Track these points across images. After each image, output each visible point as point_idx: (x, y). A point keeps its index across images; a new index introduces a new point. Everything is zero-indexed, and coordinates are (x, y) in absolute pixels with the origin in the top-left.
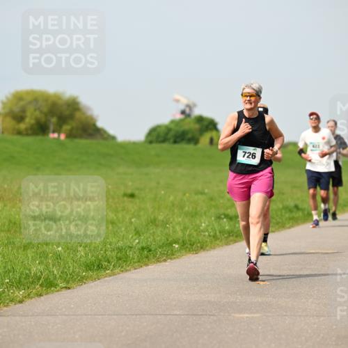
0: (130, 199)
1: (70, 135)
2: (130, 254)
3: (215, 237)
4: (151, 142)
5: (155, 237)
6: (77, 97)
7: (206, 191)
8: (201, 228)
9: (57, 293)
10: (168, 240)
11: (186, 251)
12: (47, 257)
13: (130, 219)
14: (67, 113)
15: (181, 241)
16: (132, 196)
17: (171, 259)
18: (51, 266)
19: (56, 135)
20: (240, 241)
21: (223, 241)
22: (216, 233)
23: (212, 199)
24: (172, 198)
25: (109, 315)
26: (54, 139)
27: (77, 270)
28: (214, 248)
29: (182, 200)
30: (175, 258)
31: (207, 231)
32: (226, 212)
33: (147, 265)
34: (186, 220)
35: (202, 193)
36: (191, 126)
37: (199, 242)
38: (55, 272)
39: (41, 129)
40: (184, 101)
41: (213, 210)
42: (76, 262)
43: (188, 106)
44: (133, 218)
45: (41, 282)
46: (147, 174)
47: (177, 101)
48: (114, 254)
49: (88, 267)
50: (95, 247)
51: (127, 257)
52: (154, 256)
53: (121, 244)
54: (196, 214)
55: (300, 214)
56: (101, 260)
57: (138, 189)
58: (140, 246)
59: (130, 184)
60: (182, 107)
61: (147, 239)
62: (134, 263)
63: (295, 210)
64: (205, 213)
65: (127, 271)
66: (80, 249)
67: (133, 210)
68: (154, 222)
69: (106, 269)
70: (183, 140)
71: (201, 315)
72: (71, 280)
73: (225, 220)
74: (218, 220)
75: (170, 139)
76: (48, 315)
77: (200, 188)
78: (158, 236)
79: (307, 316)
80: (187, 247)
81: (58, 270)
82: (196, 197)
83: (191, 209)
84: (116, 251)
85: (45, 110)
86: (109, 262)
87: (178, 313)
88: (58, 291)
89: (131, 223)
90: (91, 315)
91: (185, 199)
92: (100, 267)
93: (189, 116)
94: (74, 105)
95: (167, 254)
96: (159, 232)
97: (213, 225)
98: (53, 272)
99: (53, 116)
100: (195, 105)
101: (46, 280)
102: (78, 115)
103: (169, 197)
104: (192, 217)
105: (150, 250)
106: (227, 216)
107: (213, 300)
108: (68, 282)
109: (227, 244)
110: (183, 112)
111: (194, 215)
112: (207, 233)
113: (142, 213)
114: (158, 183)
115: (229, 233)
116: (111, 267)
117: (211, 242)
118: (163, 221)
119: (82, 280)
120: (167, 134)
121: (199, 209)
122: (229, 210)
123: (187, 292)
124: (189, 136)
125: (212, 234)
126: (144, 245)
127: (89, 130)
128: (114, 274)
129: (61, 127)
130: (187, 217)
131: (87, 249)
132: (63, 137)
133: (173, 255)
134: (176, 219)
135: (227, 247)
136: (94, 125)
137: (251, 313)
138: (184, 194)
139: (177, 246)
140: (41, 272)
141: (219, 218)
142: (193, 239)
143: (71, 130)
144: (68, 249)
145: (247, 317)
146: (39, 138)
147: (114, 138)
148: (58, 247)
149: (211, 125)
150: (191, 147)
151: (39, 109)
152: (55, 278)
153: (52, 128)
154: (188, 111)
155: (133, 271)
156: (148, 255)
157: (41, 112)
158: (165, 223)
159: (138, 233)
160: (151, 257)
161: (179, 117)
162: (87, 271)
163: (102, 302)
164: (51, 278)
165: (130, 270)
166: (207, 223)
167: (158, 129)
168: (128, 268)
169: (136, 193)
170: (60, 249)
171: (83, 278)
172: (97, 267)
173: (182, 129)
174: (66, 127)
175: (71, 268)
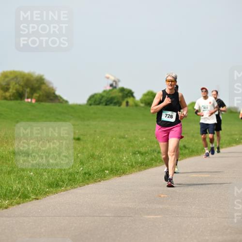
0: (77, 141)
1: (39, 100)
2: (77, 177)
3: (132, 166)
4: (90, 105)
5: (93, 166)
6: (43, 76)
7: (126, 136)
8: (123, 160)
9: (30, 202)
10: (101, 168)
11: (113, 175)
12: (23, 179)
13: (77, 154)
14: (37, 85)
15: (110, 168)
16: (78, 139)
17: (104, 180)
18: (26, 185)
19: (29, 100)
20: (148, 169)
21: (137, 169)
22: (132, 164)
23: (130, 141)
24: (104, 141)
25: (63, 216)
26: (28, 102)
27: (43, 187)
28: (131, 173)
29: (110, 142)
30: (106, 180)
31: (127, 162)
32: (139, 150)
33: (88, 184)
34: (114, 155)
35: (124, 138)
36: (117, 94)
37: (122, 169)
38: (29, 189)
39: (20, 96)
40: (112, 78)
41: (131, 149)
42: (42, 182)
43: (114, 81)
44: (79, 153)
45: (19, 195)
46: (88, 125)
47: (108, 78)
48: (67, 177)
49: (50, 185)
50: (54, 172)
51: (75, 179)
52: (93, 178)
53: (71, 170)
54: (120, 151)
55: (187, 151)
56: (58, 181)
57: (82, 135)
58: (83, 172)
59: (77, 131)
60: (111, 82)
61: (88, 167)
62: (80, 183)
63: (184, 149)
64: (126, 151)
65: (75, 188)
66: (45, 174)
67: (79, 149)
68: (92, 156)
69: (61, 186)
70: (111, 103)
71: (123, 216)
72: (39, 194)
73: (138, 155)
74: (134, 155)
75: (102, 103)
76: (24, 217)
77: (122, 134)
78: (95, 165)
79: (191, 217)
80: (114, 173)
81: (30, 187)
82: (120, 140)
83: (116, 147)
84: (68, 175)
85: (22, 84)
86: (63, 182)
87: (108, 215)
88: (30, 201)
89: (78, 157)
90: (52, 216)
91: (113, 141)
92: (57, 185)
93: (115, 87)
94: (41, 81)
95: (101, 177)
96: (96, 163)
97: (131, 159)
98: (27, 188)
99: (27, 88)
100: (119, 81)
101: (23, 193)
102: (43, 87)
103: (102, 140)
104: (117, 153)
105: (90, 175)
106: (139, 152)
107: (130, 207)
108: (37, 195)
109: (140, 170)
110: (111, 85)
111: (118, 151)
112: (127, 164)
113: (85, 150)
114: (95, 131)
115: (141, 164)
116: (65, 185)
117: (129, 169)
118: (98, 156)
119: (46, 194)
120: (101, 99)
121: (122, 148)
122: (141, 149)
123: (114, 202)
124: (115, 101)
125: (130, 164)
126: (86, 171)
127: (51, 97)
128: (67, 190)
129: (32, 94)
130: (114, 153)
131: (49, 174)
132: (34, 101)
133: (105, 177)
134: (107, 155)
135: (139, 172)
136: (54, 93)
137: (155, 215)
138: (113, 138)
139: (107, 172)
140: (20, 189)
141: (134, 154)
142: (118, 168)
143: (39, 97)
144: (37, 173)
145: (153, 218)
146: (19, 101)
147: (67, 102)
148: (30, 173)
149: (130, 94)
150: (116, 107)
151: (18, 83)
152: (29, 193)
153: (26, 95)
154: (114, 85)
155: (79, 188)
156: (89, 177)
157: (20, 85)
158: (100, 157)
159: (82, 163)
160: (91, 179)
161: (109, 88)
162: (49, 188)
163: (59, 208)
164: (26, 192)
165: (77, 187)
166: (127, 157)
167: (96, 96)
168: (76, 186)
169: (81, 137)
170: (32, 173)
171: (46, 192)
172: (55, 185)
173: (111, 96)
174: (36, 95)
175: (39, 186)
